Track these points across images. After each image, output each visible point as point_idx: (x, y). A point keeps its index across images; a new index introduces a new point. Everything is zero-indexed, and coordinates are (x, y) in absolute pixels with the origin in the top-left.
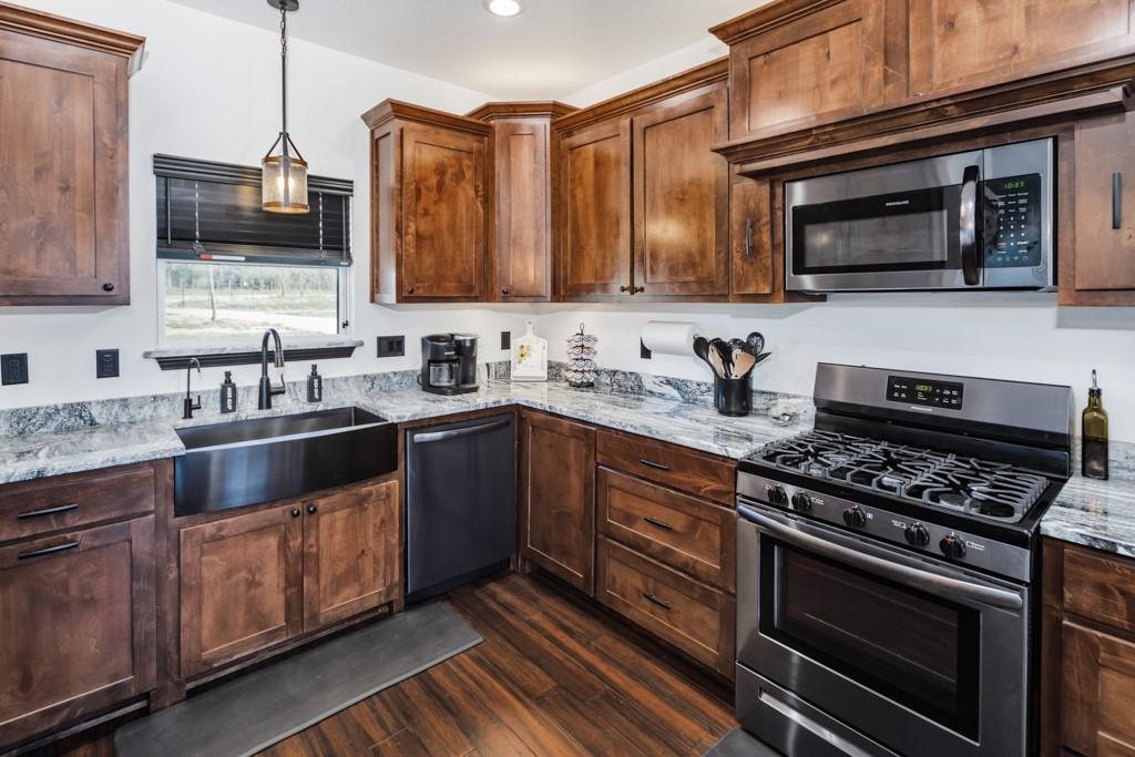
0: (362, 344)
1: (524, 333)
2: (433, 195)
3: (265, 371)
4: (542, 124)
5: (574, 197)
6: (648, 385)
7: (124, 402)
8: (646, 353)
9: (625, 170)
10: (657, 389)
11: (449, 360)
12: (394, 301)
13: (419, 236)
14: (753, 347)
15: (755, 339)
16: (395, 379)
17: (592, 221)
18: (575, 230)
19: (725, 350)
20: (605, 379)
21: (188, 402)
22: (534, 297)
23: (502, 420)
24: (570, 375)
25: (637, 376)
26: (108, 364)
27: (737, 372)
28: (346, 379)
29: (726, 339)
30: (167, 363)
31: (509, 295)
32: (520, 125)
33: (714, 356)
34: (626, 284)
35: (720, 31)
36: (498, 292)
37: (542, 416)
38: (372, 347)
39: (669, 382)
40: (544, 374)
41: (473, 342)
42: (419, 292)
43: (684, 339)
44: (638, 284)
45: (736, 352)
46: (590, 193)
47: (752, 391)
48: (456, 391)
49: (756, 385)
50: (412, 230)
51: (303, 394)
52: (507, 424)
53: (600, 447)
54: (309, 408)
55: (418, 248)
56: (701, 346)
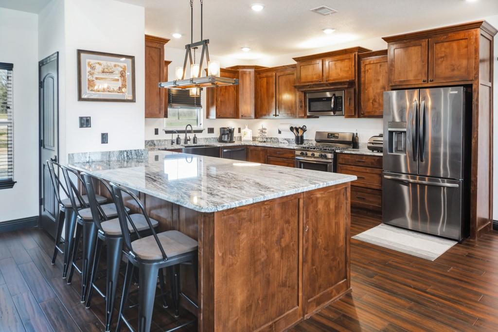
0: (204, 129)
1: (245, 128)
2: (224, 90)
3: (186, 135)
4: (252, 70)
5: (261, 90)
6: (280, 141)
7: (160, 141)
8: (280, 132)
9: (274, 85)
10: (283, 142)
11: (227, 134)
12: (215, 118)
13: (221, 101)
14: (304, 129)
15: (304, 127)
16: (212, 139)
17: (265, 97)
18: (261, 99)
19: (297, 129)
20: (269, 140)
21: (172, 141)
22: (249, 118)
23: (243, 148)
24: (259, 139)
25: (277, 139)
26: (156, 131)
27: (300, 135)
28: (201, 139)
29: (298, 127)
30: (167, 132)
31: (243, 117)
32: (246, 71)
33: (295, 131)
34: (274, 114)
35: (295, 59)
36: (240, 116)
37: (253, 147)
38: (206, 130)
39: (285, 139)
40: (251, 139)
41: (234, 129)
42: (221, 116)
43: (288, 127)
44: (277, 114)
45: (299, 130)
46: (265, 90)
47: (304, 140)
48: (230, 142)
49: (304, 138)
50: (219, 100)
51: (192, 141)
52: (244, 150)
53: (268, 152)
54: (193, 145)
55: (221, 104)
56: (292, 129)
